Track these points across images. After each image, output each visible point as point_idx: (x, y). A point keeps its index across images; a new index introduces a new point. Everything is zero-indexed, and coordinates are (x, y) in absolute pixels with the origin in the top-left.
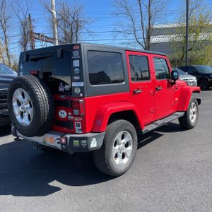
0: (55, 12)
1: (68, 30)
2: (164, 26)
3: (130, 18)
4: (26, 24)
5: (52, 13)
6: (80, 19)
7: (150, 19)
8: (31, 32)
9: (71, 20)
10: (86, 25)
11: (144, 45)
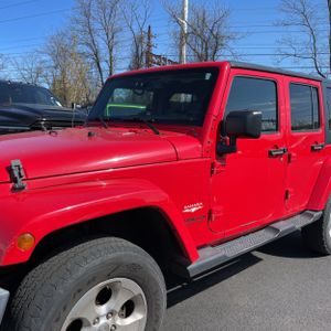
0: (185, 24)
3: (308, 31)
6: (222, 33)
8: (149, 53)
9: (207, 33)
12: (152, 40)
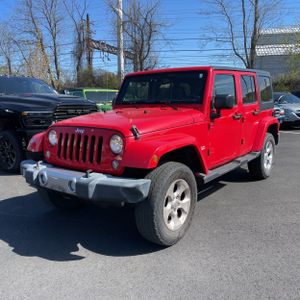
0: (121, 12)
1: (138, 37)
2: (277, 31)
3: (226, 18)
4: (82, 28)
5: (118, 13)
6: (155, 21)
7: (256, 20)
8: (89, 40)
9: (142, 22)
10: (162, 30)
11: (245, 58)
12: (91, 26)
